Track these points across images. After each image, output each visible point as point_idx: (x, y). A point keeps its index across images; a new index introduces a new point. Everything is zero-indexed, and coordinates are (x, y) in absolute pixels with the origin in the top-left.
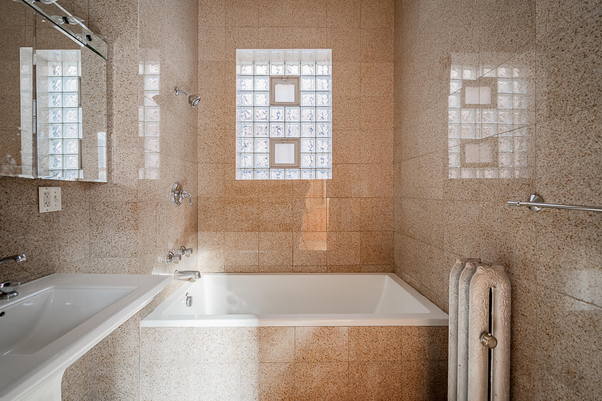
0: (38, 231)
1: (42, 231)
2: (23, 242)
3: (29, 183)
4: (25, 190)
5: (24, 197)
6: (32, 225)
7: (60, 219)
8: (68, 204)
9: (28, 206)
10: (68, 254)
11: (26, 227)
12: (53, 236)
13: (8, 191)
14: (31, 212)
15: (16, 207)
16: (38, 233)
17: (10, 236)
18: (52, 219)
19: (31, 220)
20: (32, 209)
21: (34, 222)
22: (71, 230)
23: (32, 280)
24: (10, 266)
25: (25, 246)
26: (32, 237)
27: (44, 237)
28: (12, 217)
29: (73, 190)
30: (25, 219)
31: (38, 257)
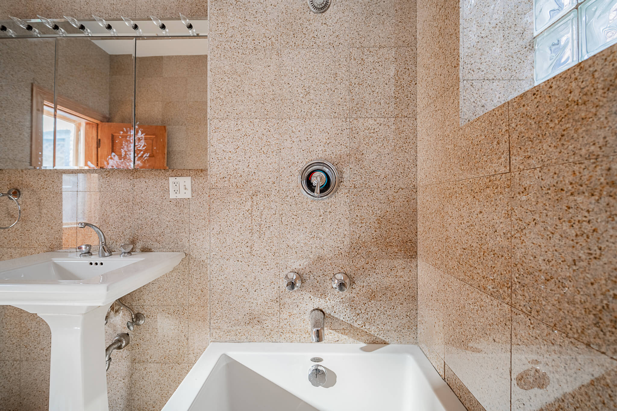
0: (170, 214)
1: (174, 214)
2: (157, 220)
3: (163, 174)
4: (159, 180)
5: (159, 185)
6: (165, 208)
7: (191, 206)
8: (200, 193)
9: (162, 192)
10: (198, 239)
11: (160, 209)
12: (183, 219)
13: (147, 181)
14: (164, 198)
15: (152, 193)
16: (169, 215)
17: (148, 214)
18: (182, 205)
19: (163, 203)
20: (164, 195)
21: (166, 205)
22: (202, 218)
23: (164, 252)
24: (147, 236)
25: (159, 223)
26: (164, 217)
27: (175, 219)
28: (149, 200)
29: (205, 180)
30: (159, 202)
31: (169, 235)
